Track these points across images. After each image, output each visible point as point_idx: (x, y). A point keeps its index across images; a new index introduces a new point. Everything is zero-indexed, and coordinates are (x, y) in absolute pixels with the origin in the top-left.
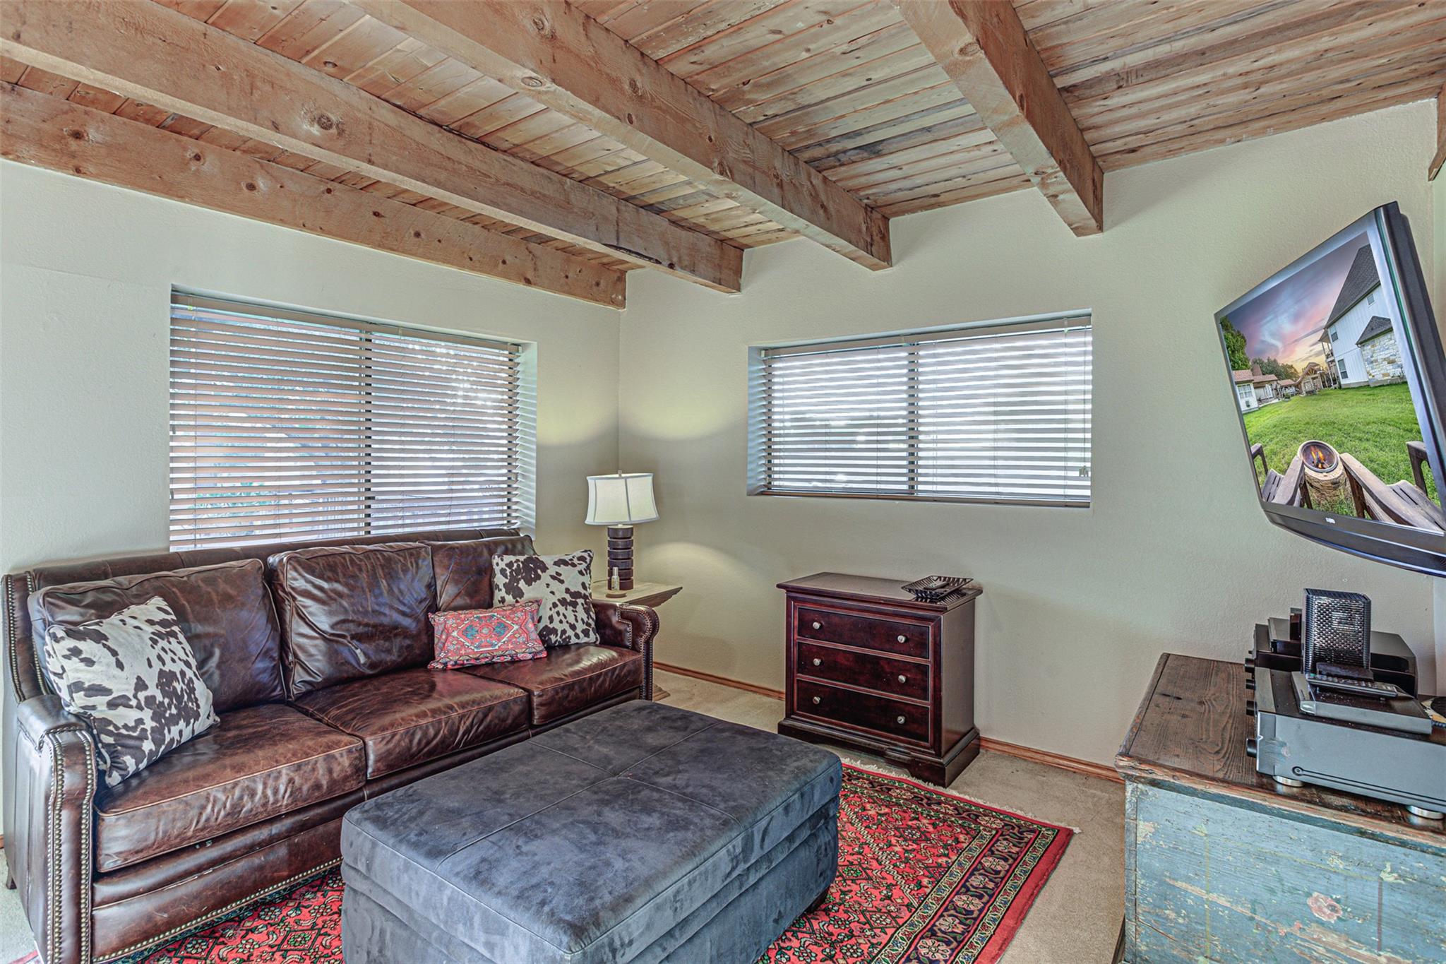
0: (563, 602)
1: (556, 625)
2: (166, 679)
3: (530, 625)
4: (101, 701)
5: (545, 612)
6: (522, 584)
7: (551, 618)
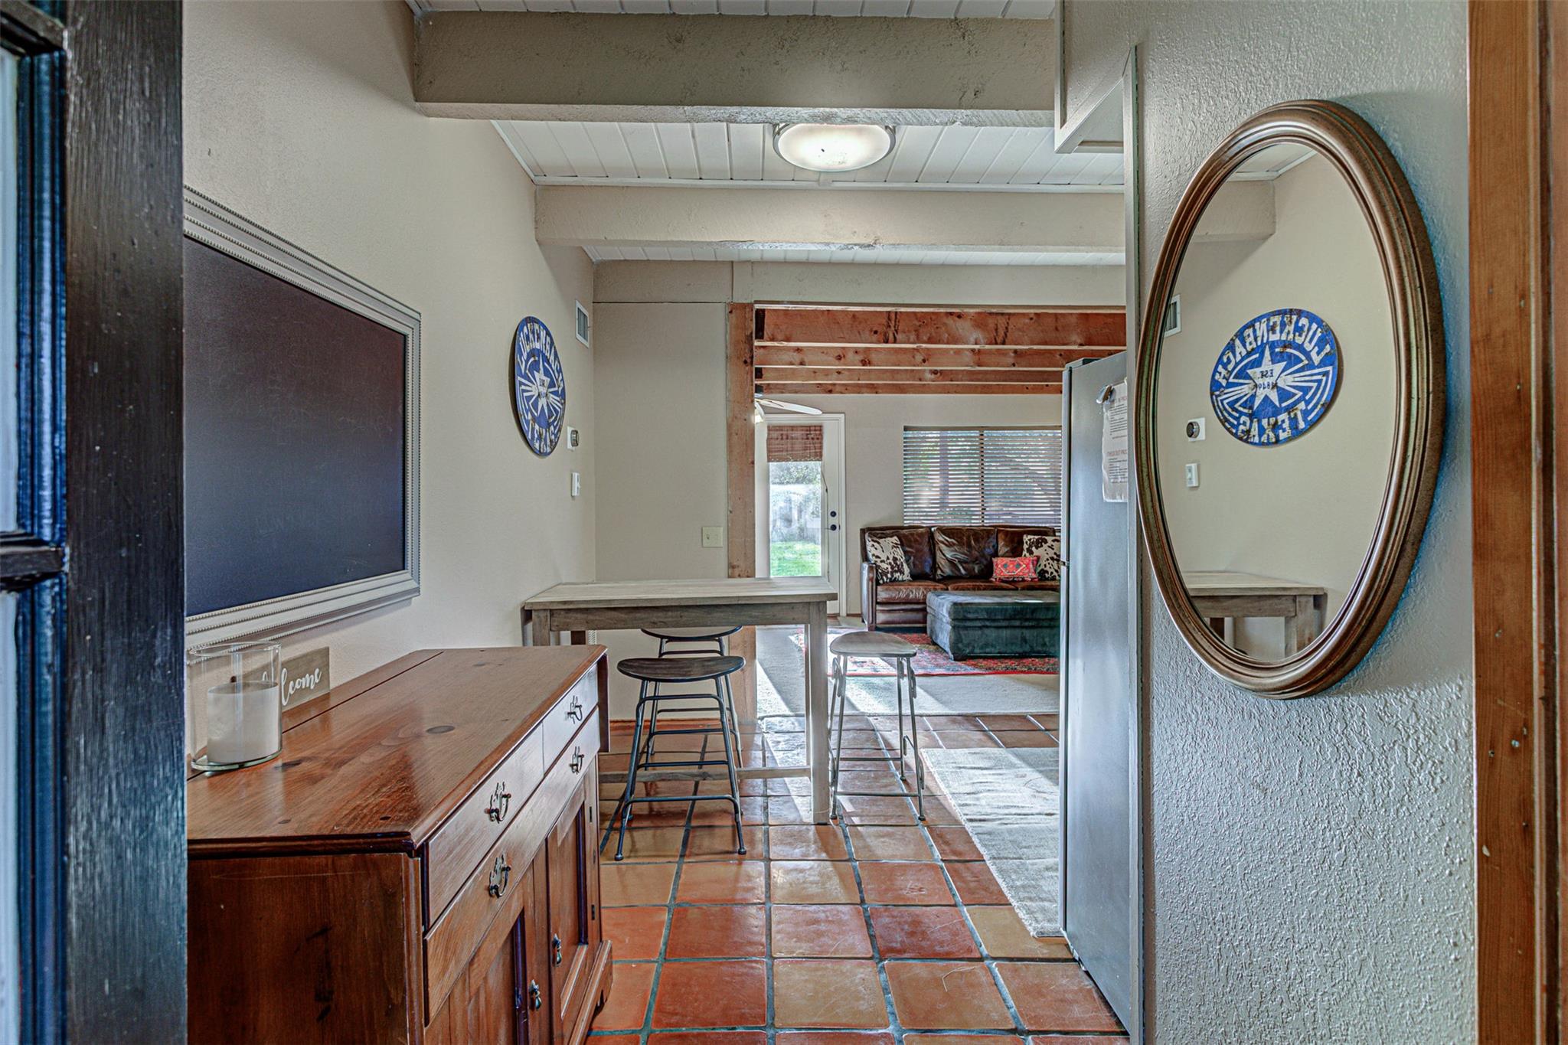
0: (1052, 559)
1: (1047, 569)
2: (895, 559)
3: (1031, 566)
4: (879, 560)
5: (1043, 562)
6: (1034, 549)
7: (1045, 566)
